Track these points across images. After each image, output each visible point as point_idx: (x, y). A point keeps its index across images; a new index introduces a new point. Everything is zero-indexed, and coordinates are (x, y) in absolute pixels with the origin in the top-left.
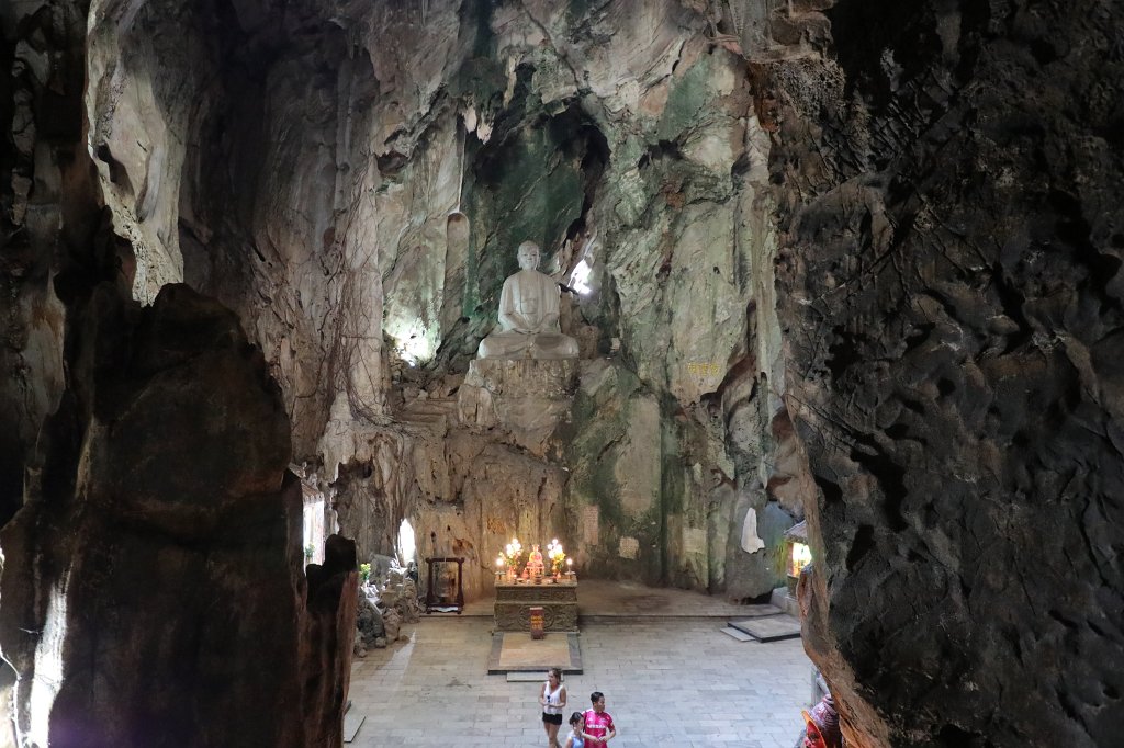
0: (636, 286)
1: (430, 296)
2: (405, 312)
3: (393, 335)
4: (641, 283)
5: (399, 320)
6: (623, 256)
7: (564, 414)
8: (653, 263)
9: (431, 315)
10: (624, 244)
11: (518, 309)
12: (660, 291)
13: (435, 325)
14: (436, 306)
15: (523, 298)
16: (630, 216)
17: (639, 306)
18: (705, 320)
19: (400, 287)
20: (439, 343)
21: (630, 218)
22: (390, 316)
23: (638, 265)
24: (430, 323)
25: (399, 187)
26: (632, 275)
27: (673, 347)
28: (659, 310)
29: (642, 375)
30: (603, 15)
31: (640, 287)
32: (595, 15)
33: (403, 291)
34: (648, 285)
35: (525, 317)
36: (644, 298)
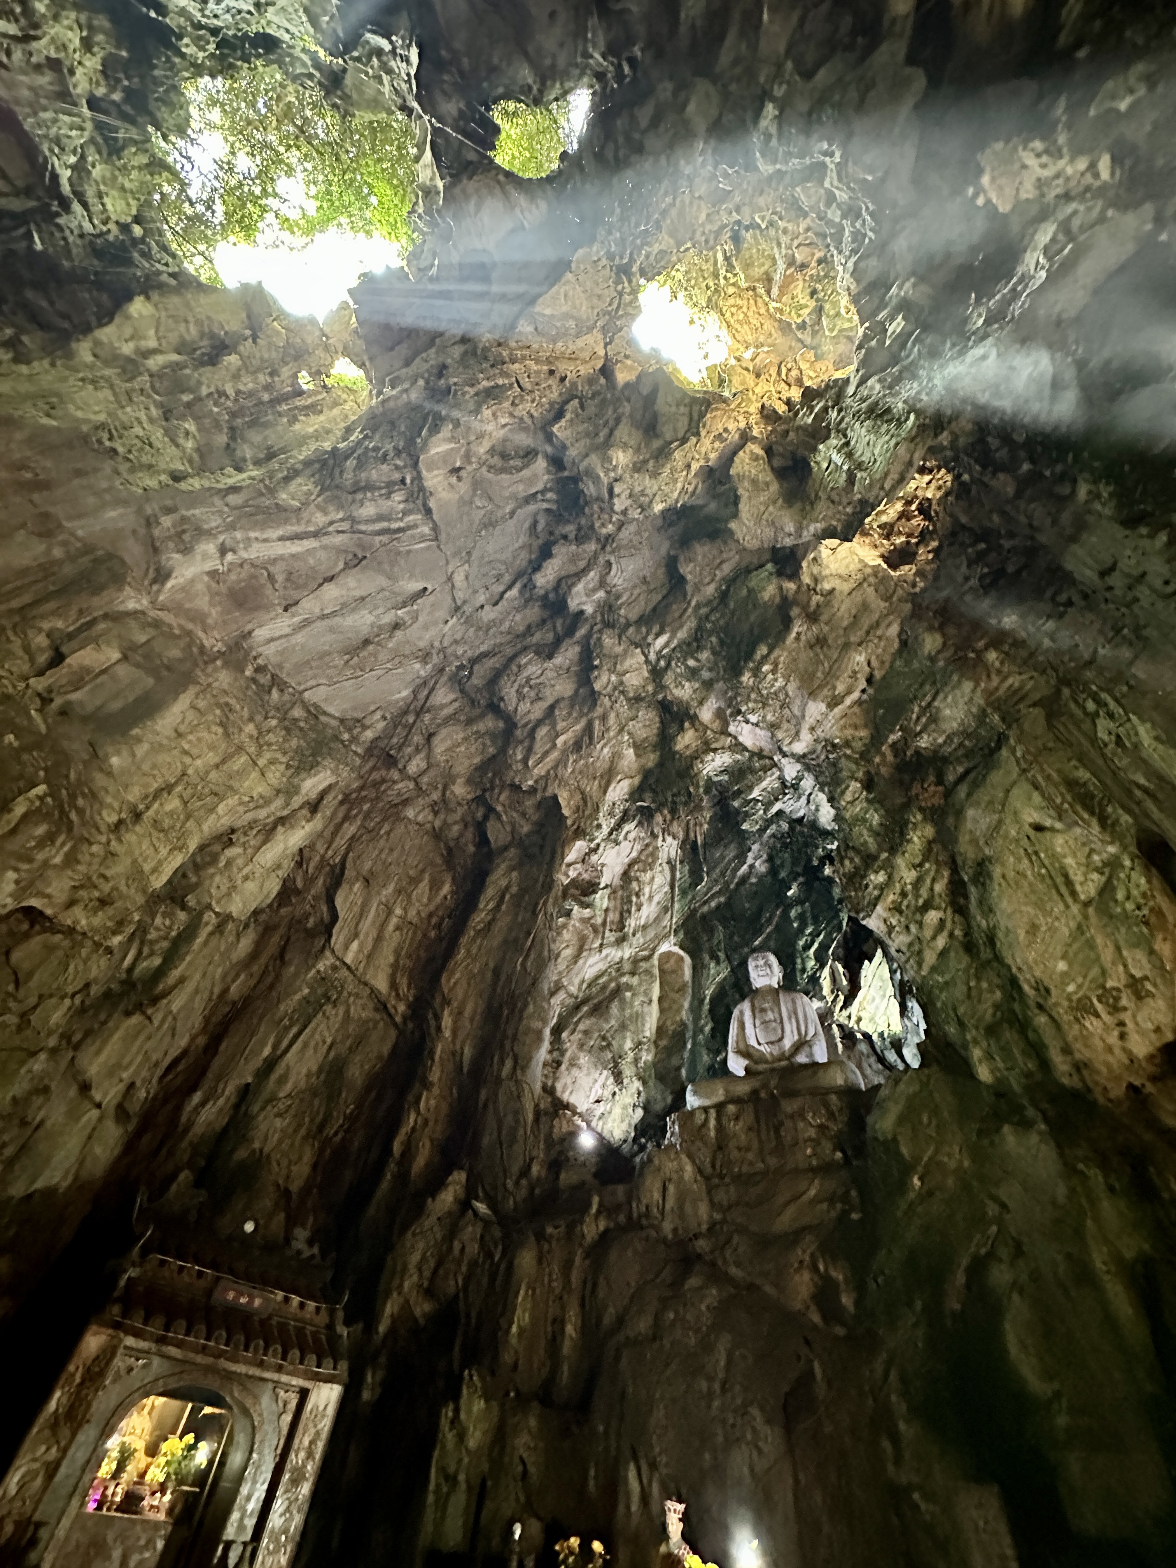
0: (913, 928)
1: (628, 1044)
2: (584, 1059)
3: (565, 1097)
4: (918, 916)
5: (575, 1072)
6: (876, 893)
7: (845, 1198)
8: (928, 881)
9: (628, 1071)
10: (872, 877)
11: (753, 1042)
12: (957, 918)
13: (637, 1084)
14: (636, 1060)
15: (758, 1023)
16: (870, 840)
17: (930, 958)
18: (1059, 908)
19: (581, 1027)
20: (640, 1113)
21: (872, 844)
22: (563, 1067)
23: (904, 894)
24: (625, 1081)
25: (587, 912)
26: (901, 912)
27: (1020, 989)
28: (969, 947)
29: (984, 1073)
30: (766, 668)
31: (920, 924)
32: (756, 672)
33: (586, 1033)
34: (933, 916)
35: (765, 1049)
36: (934, 938)
